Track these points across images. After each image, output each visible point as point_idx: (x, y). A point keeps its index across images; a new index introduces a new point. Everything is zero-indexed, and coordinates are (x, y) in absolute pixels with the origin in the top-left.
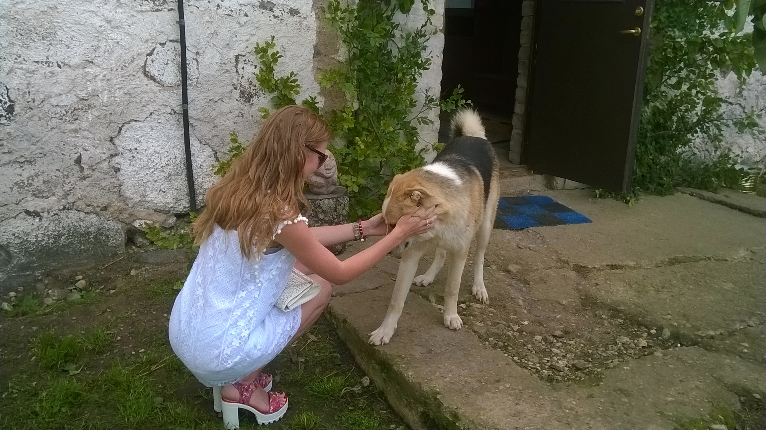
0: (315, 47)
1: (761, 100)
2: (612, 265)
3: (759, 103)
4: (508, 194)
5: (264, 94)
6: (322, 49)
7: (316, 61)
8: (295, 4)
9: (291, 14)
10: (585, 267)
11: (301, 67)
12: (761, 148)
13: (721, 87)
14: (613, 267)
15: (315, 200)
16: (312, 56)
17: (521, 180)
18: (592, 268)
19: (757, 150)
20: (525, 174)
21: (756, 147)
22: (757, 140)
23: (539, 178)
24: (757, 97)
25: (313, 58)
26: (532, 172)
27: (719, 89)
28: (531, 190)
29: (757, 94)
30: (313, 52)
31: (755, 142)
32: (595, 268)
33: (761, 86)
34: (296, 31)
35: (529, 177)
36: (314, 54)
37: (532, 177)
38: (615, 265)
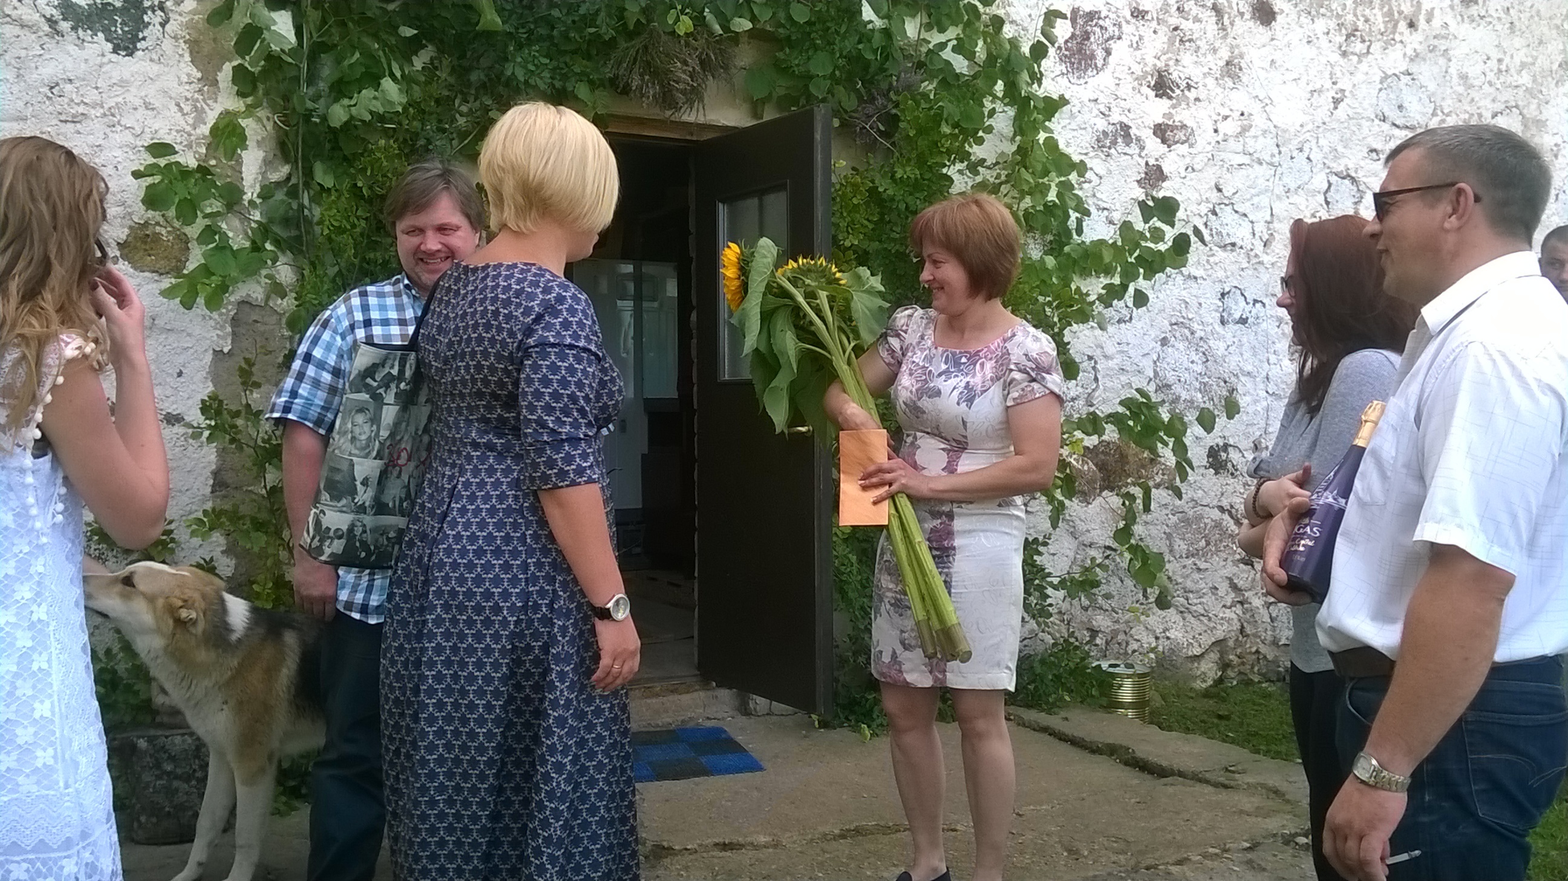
0: (215, 474)
1: (1179, 542)
2: (724, 844)
3: (1176, 547)
4: (658, 726)
5: (116, 557)
6: (229, 477)
7: (217, 497)
8: (175, 406)
9: (169, 422)
10: (670, 848)
11: (188, 509)
12: (1199, 630)
13: (1081, 520)
14: (725, 847)
15: (156, 737)
16: (210, 490)
17: (686, 698)
18: (680, 851)
19: (1192, 634)
20: (697, 687)
21: (1189, 629)
22: (1189, 617)
23: (725, 694)
24: (1169, 536)
25: (212, 492)
26: (714, 684)
27: (1078, 522)
28: (708, 718)
29: (1168, 531)
30: (211, 482)
31: (1184, 619)
32: (686, 849)
33: (1173, 515)
34: (177, 449)
35: (702, 694)
36: (213, 486)
37: (710, 693)
38: (731, 843)
